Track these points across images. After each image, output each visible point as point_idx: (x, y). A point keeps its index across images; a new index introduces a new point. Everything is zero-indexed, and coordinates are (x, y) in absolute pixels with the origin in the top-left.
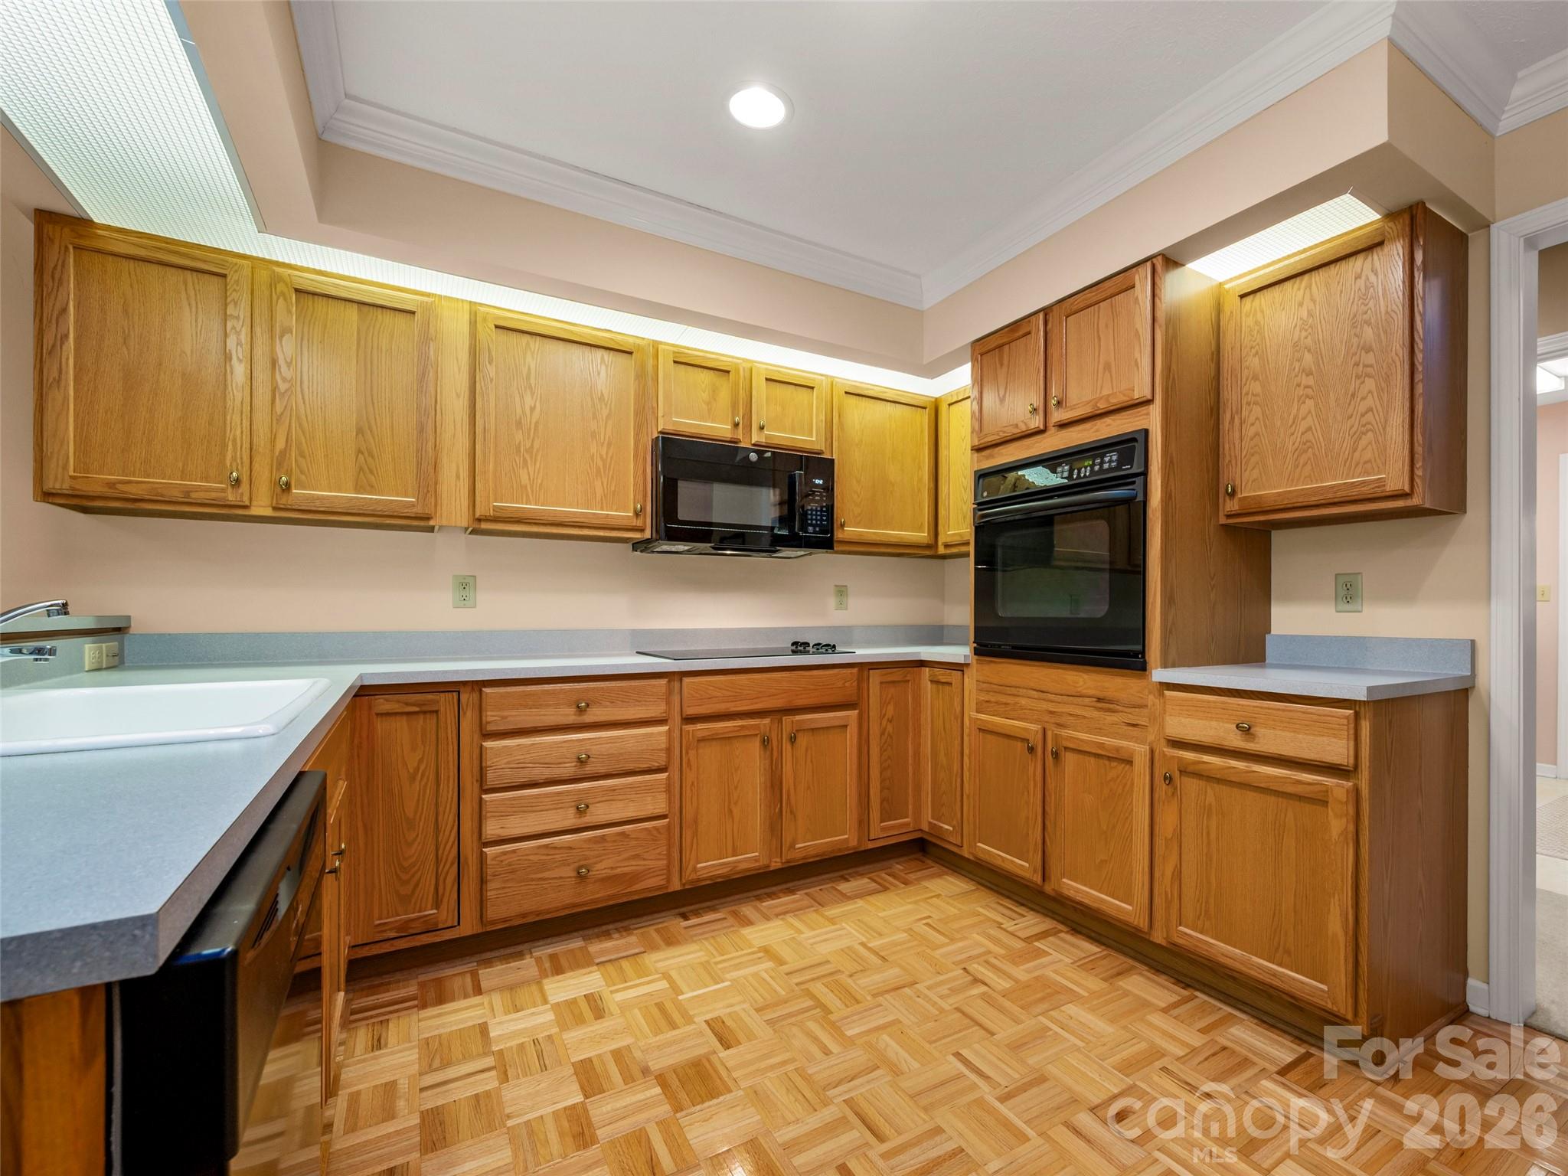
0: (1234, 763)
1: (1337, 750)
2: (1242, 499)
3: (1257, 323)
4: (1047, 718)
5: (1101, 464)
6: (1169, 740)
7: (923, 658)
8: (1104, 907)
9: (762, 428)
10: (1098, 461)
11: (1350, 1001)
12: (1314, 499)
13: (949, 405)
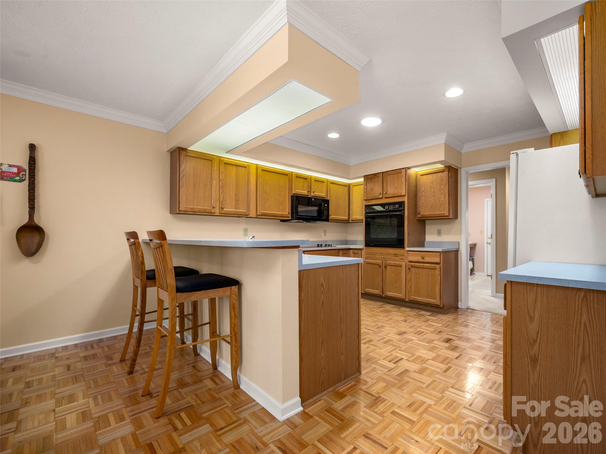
0: (421, 264)
1: (437, 260)
2: (421, 215)
3: (424, 181)
4: (383, 259)
5: (395, 207)
6: (409, 261)
7: (351, 248)
8: (396, 296)
9: (314, 192)
10: (394, 206)
11: (440, 302)
12: (433, 216)
13: (353, 186)
